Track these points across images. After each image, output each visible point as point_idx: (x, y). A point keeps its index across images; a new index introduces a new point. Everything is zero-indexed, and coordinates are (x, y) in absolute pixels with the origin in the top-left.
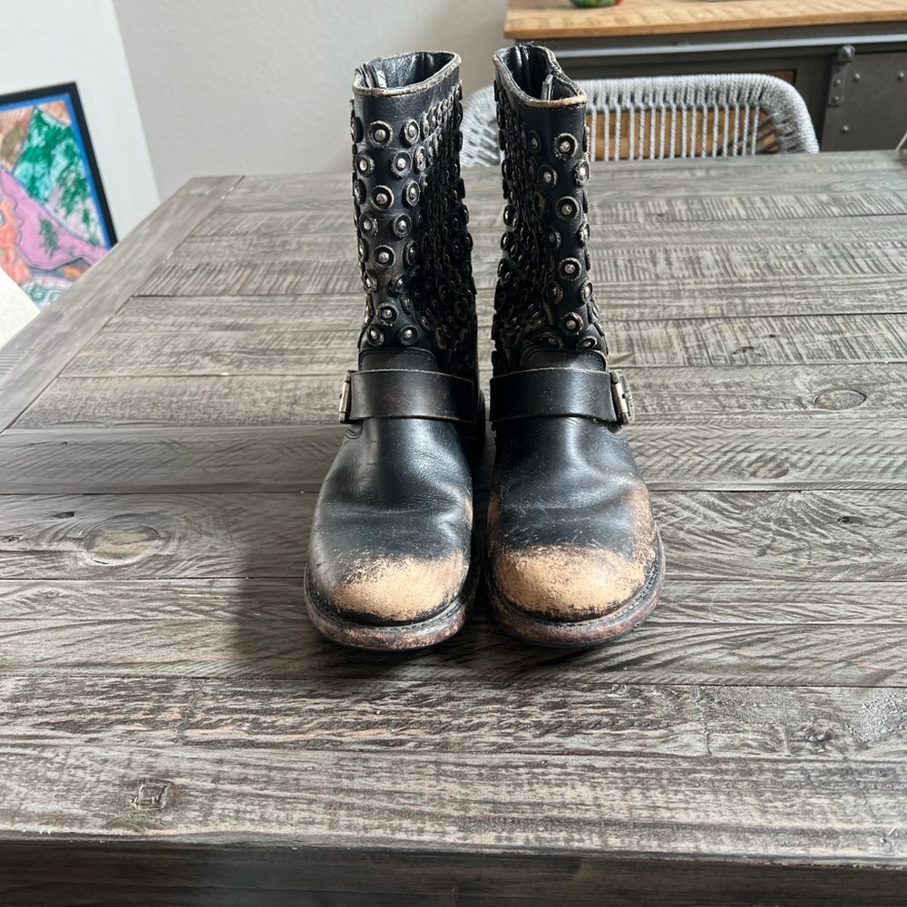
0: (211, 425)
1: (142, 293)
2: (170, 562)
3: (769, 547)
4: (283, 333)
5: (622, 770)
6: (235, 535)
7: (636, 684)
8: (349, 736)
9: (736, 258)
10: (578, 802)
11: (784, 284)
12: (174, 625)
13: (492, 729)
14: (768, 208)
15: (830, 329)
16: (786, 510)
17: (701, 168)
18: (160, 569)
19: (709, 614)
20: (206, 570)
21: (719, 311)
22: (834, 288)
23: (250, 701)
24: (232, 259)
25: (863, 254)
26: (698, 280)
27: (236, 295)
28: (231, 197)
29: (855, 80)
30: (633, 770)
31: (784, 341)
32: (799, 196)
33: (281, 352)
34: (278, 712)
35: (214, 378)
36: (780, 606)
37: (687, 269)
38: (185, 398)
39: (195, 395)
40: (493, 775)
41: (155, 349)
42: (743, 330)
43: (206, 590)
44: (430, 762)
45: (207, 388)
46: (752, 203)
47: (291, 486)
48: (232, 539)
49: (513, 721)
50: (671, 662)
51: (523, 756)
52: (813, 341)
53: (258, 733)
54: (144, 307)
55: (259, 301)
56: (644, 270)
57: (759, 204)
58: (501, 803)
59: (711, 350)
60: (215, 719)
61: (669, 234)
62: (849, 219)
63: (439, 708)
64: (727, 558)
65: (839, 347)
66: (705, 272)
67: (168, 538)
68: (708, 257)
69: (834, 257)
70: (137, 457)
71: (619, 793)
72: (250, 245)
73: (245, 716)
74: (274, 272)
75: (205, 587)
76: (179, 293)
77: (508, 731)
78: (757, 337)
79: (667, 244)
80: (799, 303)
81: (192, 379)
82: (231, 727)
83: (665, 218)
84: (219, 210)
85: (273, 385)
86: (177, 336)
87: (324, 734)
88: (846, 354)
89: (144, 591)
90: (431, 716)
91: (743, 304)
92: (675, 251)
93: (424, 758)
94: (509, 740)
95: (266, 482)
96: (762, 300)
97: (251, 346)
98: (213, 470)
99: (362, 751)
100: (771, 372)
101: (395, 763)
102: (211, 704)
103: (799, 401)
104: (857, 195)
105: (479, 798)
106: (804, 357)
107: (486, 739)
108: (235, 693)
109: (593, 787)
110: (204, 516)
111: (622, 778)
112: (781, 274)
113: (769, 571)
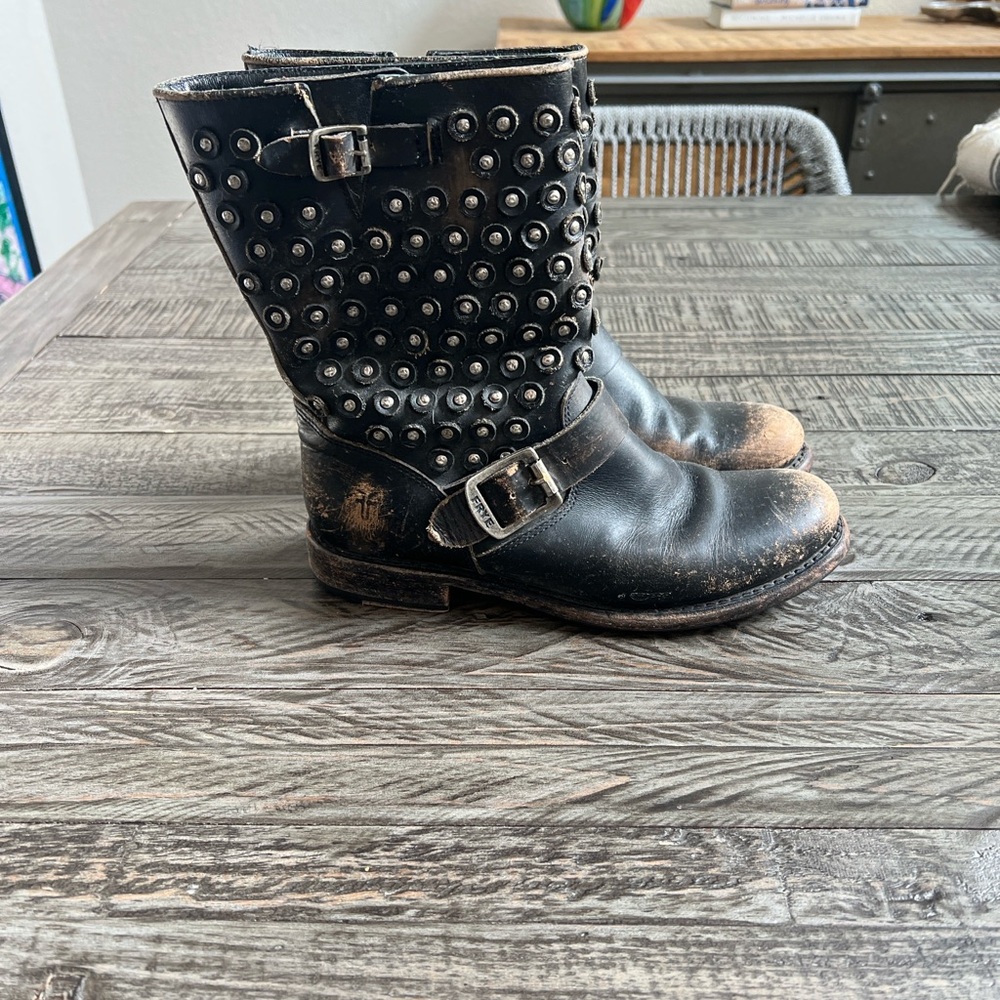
0: (151, 494)
1: (69, 333)
2: (98, 668)
3: (841, 650)
4: (241, 383)
5: (684, 943)
6: (179, 634)
7: (694, 827)
8: (330, 902)
9: (772, 308)
10: (631, 989)
11: (829, 338)
12: (100, 751)
13: (515, 890)
14: (803, 253)
15: (887, 391)
16: (857, 605)
17: (723, 208)
18: (83, 676)
19: (778, 736)
20: (142, 678)
21: (758, 368)
22: (886, 345)
23: (198, 854)
24: (180, 296)
25: (914, 307)
26: (731, 333)
27: (185, 337)
28: (179, 225)
29: (881, 122)
30: (700, 944)
31: (835, 404)
32: (835, 242)
33: (239, 406)
34: (236, 869)
35: (156, 436)
36: (862, 725)
37: (717, 319)
38: (119, 460)
39: (132, 456)
40: (518, 952)
41: (82, 399)
42: (787, 390)
43: (141, 704)
44: (437, 937)
45: (147, 448)
46: (785, 248)
47: (251, 571)
48: (176, 638)
49: (541, 878)
50: (736, 797)
51: (557, 927)
52: (868, 405)
53: (208, 899)
54: (72, 350)
55: (212, 345)
56: (668, 320)
57: (792, 249)
58: (531, 993)
60: (151, 879)
61: (693, 280)
62: (894, 268)
63: (445, 862)
64: (792, 664)
65: (899, 412)
66: (738, 323)
67: (94, 637)
68: (739, 306)
69: (882, 310)
70: (55, 533)
71: (682, 976)
72: (201, 280)
73: (192, 874)
74: (230, 312)
75: (141, 700)
76: (114, 335)
77: (536, 892)
78: (803, 398)
79: (691, 291)
80: (848, 361)
81: (128, 437)
82: (173, 891)
83: (687, 262)
84: (165, 239)
85: (229, 446)
86: (110, 384)
87: (297, 899)
88: (908, 420)
89: (61, 705)
90: (435, 874)
91: (785, 361)
92: (702, 299)
93: (428, 931)
94: (538, 905)
95: (219, 565)
96: (806, 357)
97: (202, 398)
98: (153, 550)
99: (346, 922)
100: (822, 440)
101: (390, 938)
102: (147, 858)
103: (859, 474)
104: (900, 243)
105: (503, 986)
106: (860, 422)
107: (508, 904)
108: (179, 844)
109: (649, 968)
110: (141, 608)
111: (685, 955)
112: (823, 327)
113: (844, 680)
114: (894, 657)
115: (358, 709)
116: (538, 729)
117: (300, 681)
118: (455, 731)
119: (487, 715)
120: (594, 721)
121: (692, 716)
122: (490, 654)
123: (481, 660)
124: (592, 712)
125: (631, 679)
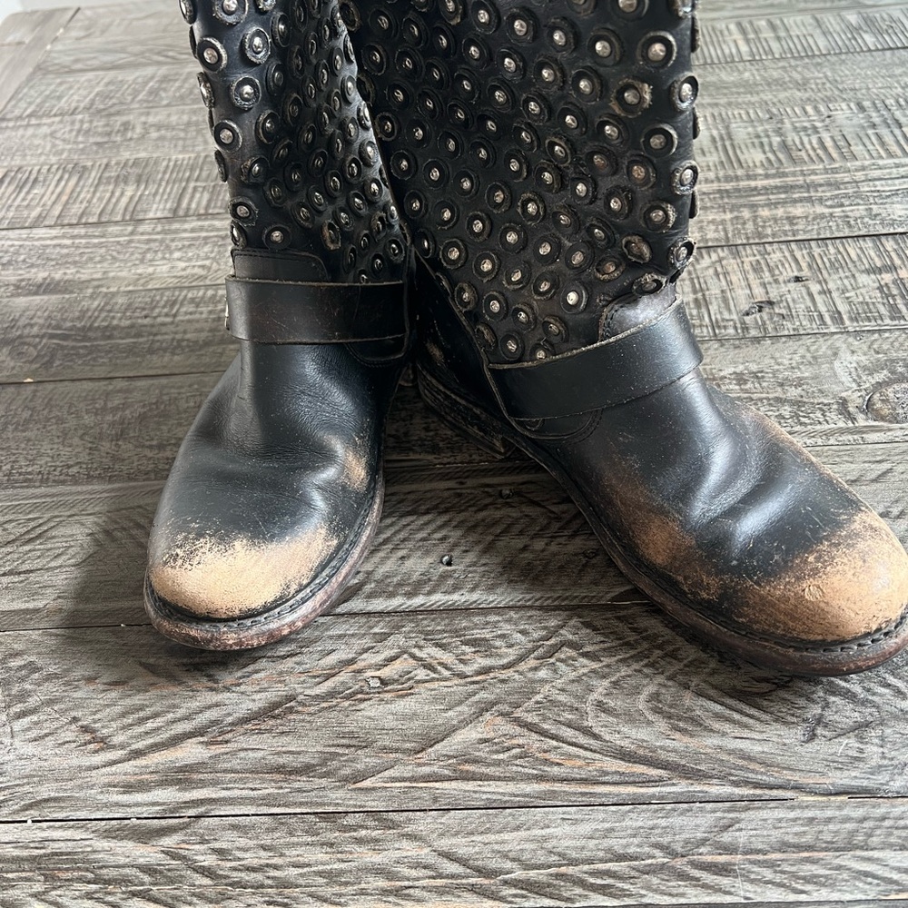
3: (819, 720)
9: (740, 132)
11: (808, 179)
15: (879, 264)
21: (722, 234)
22: (879, 185)
31: (815, 288)
32: (818, 16)
42: (757, 269)
47: (106, 614)
59: (713, 308)
62: (888, 53)
64: (758, 748)
65: (894, 297)
69: (874, 126)
80: (831, 215)
91: (755, 219)
96: (780, 212)
100: (799, 350)
103: (843, 406)
106: (845, 317)
112: (803, 161)
113: (823, 774)
114: (888, 731)
115: (220, 852)
116: (439, 882)
117: (154, 804)
118: (336, 889)
119: (377, 859)
120: (508, 865)
121: (631, 850)
122: (384, 749)
123: (372, 761)
124: (506, 848)
125: (557, 787)
